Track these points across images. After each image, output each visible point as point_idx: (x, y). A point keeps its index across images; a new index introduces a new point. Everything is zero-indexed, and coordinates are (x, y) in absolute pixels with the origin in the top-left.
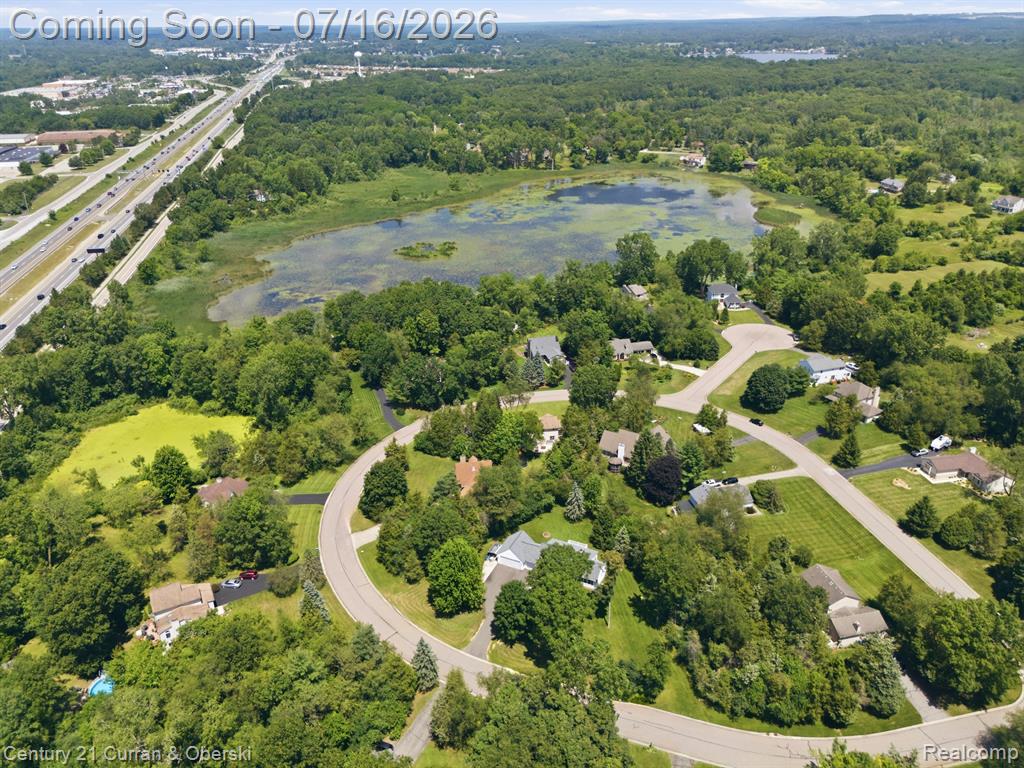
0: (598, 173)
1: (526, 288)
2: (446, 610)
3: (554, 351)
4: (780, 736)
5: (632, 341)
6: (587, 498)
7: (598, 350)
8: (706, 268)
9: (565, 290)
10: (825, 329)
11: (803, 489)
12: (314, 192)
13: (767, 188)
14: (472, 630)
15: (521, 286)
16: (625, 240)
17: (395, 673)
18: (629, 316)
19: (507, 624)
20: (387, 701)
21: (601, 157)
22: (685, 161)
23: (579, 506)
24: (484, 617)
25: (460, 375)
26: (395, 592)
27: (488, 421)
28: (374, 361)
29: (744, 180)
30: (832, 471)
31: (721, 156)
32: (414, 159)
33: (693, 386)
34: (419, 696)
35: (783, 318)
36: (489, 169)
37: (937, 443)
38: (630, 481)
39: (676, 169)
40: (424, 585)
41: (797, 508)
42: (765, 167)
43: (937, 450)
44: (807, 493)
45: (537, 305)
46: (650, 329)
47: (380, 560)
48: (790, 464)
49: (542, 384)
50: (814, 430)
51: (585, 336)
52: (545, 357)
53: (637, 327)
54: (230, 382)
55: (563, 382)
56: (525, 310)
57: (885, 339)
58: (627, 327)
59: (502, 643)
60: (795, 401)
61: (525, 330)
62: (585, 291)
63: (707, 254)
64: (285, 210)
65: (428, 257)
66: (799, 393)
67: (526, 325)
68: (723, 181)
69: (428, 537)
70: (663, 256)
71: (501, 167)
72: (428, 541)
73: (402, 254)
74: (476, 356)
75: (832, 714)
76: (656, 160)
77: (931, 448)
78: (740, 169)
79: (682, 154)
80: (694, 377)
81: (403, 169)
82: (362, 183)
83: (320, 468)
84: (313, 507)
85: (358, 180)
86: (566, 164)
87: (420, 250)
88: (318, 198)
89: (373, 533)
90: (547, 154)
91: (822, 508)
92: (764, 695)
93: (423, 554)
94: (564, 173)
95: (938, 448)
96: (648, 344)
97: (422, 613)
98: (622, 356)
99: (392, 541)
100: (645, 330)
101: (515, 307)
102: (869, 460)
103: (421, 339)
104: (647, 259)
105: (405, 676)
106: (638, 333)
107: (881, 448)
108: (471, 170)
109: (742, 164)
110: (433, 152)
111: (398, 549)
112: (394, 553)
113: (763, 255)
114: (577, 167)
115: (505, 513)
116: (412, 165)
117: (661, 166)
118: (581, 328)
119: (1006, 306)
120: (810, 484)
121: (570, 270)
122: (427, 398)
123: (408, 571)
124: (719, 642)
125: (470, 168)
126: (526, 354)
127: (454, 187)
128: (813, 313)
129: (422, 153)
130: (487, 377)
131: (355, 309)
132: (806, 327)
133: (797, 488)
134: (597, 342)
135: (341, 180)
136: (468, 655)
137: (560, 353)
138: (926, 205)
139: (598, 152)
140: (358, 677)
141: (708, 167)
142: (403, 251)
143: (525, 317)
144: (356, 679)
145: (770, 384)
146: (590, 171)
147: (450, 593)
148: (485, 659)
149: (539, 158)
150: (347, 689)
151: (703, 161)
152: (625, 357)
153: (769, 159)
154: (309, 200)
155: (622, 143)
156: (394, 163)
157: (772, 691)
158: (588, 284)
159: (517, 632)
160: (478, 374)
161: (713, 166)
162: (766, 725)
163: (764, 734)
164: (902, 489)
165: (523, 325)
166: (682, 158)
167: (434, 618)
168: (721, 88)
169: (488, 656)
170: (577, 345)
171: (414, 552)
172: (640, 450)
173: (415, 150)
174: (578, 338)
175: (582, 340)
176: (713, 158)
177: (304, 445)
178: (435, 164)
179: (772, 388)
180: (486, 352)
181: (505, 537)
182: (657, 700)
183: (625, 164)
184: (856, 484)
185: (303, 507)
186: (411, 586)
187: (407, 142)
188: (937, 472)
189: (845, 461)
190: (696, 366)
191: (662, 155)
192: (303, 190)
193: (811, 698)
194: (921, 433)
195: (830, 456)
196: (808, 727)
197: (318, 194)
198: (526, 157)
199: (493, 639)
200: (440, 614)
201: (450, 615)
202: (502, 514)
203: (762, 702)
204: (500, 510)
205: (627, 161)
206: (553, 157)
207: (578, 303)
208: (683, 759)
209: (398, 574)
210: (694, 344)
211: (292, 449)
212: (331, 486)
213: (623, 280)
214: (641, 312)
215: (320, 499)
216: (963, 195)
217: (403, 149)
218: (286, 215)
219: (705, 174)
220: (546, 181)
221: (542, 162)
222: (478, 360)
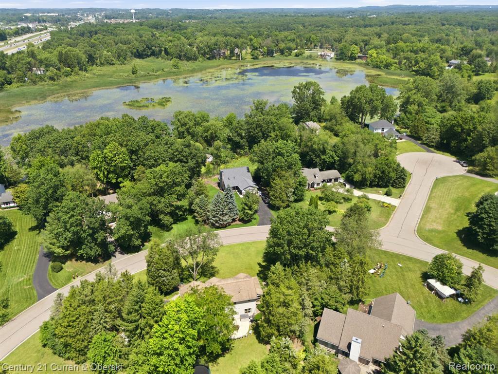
0: (269, 62)
1: (220, 124)
3: (247, 183)
5: (320, 170)
7: (292, 181)
9: (254, 125)
12: (77, 69)
13: (377, 67)
15: (215, 121)
16: (299, 88)
18: (315, 146)
21: (270, 53)
22: (321, 55)
25: (132, 219)
29: (360, 64)
31: (344, 50)
32: (153, 54)
36: (200, 59)
39: (316, 59)
42: (375, 55)
45: (229, 140)
46: (337, 158)
49: (234, 220)
51: (277, 167)
52: (237, 188)
53: (323, 157)
55: (256, 216)
56: (218, 143)
58: (313, 157)
61: (219, 160)
62: (271, 126)
63: (369, 96)
64: (52, 79)
65: (147, 107)
67: (219, 156)
68: (346, 65)
70: (328, 101)
71: (209, 59)
73: (128, 105)
74: (160, 192)
76: (303, 55)
78: (355, 59)
79: (319, 52)
80: (391, 208)
81: (145, 59)
82: (116, 66)
85: (113, 64)
86: (249, 57)
87: (144, 103)
88: (80, 72)
90: (237, 51)
94: (248, 62)
96: (334, 173)
98: (313, 184)
100: (331, 160)
101: (209, 142)
103: (109, 172)
104: (316, 103)
106: (324, 161)
108: (189, 59)
109: (357, 56)
110: (165, 49)
113: (409, 98)
114: (255, 58)
116: (152, 58)
117: (307, 58)
118: (273, 158)
121: (257, 109)
122: (91, 248)
125: (188, 57)
126: (219, 185)
127: (175, 66)
129: (157, 49)
130: (172, 214)
134: (291, 172)
137: (252, 184)
138: (486, 74)
139: (268, 50)
141: (335, 58)
142: (131, 103)
143: (218, 149)
146: (264, 61)
149: (232, 52)
151: (333, 55)
152: (316, 186)
153: (376, 50)
154: (73, 73)
155: (282, 46)
156: (140, 55)
158: (274, 120)
160: (162, 212)
161: (339, 57)
165: (217, 157)
166: (319, 54)
168: (332, 25)
170: (269, 175)
173: (153, 48)
174: (270, 169)
175: (274, 171)
176: (339, 52)
178: (166, 57)
183: (285, 58)
187: (148, 43)
190: (388, 194)
191: (307, 53)
192: (69, 67)
197: (81, 69)
198: (224, 53)
205: (286, 56)
206: (241, 52)
207: (265, 136)
210: (383, 172)
213: (300, 117)
214: (326, 142)
217: (145, 46)
218: (52, 82)
219: (333, 62)
220: (237, 65)
221: (234, 56)
222: (162, 196)
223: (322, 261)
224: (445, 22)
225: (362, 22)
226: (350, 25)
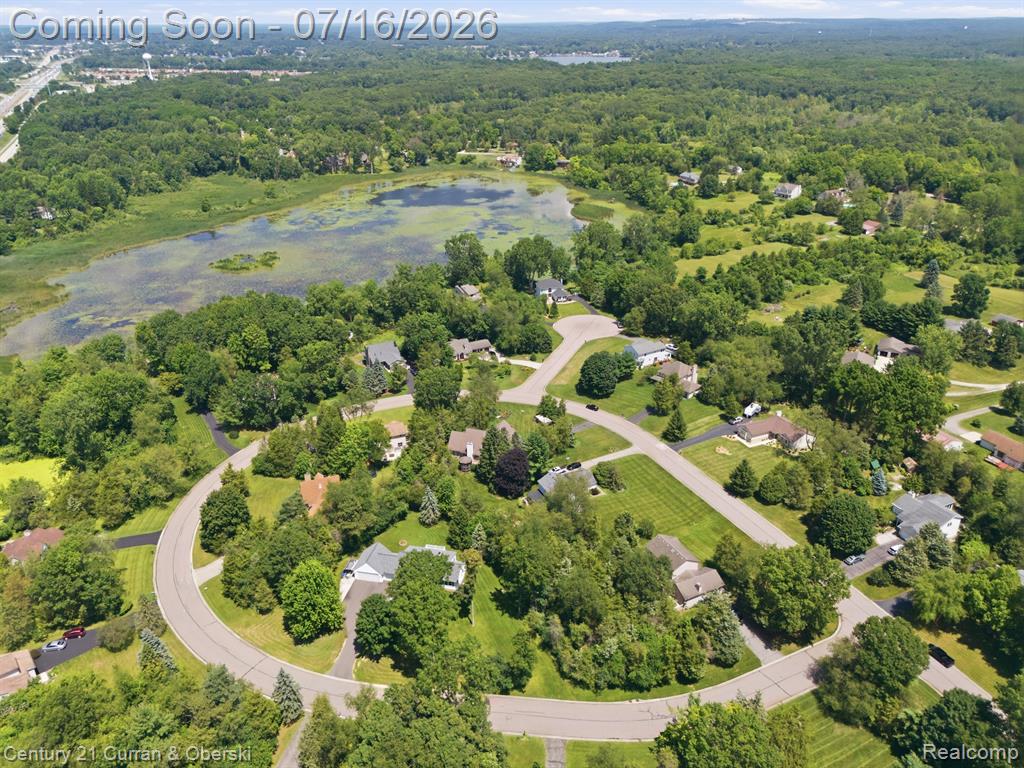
0: (418, 176)
1: (358, 295)
2: (305, 636)
3: (394, 357)
4: (641, 701)
5: (470, 340)
6: (441, 500)
7: (438, 352)
8: (532, 265)
9: (398, 294)
10: (645, 314)
11: (640, 466)
12: (110, 206)
13: (580, 185)
14: (334, 652)
15: (353, 294)
16: (453, 242)
17: (255, 711)
18: (465, 316)
19: (370, 640)
20: (249, 742)
21: (420, 160)
22: (502, 162)
23: (433, 510)
24: (346, 637)
25: (295, 390)
26: (248, 625)
27: (332, 435)
28: (199, 383)
29: (559, 178)
30: (663, 446)
31: (535, 155)
32: (222, 167)
33: (532, 379)
34: (283, 730)
35: (607, 308)
36: (306, 175)
37: (749, 411)
38: (481, 478)
39: (493, 169)
40: (279, 613)
41: (636, 484)
42: (577, 165)
43: (750, 417)
44: (643, 469)
45: (370, 311)
46: (487, 327)
47: (227, 595)
48: (627, 444)
49: (384, 391)
50: (644, 410)
51: (423, 339)
52: (385, 363)
53: (473, 327)
54: (29, 423)
55: (405, 387)
56: (359, 317)
57: (698, 320)
58: (464, 327)
59: (367, 660)
60: (624, 384)
61: (361, 336)
62: (418, 294)
63: (533, 252)
64: (77, 227)
65: (247, 269)
66: (627, 377)
67: (361, 332)
68: (539, 180)
69: (278, 563)
70: (491, 256)
71: (318, 172)
72: (279, 567)
73: (217, 267)
74: (311, 369)
75: (685, 672)
76: (474, 161)
77: (744, 415)
78: (554, 168)
79: (497, 155)
80: (531, 371)
81: (210, 178)
82: (165, 194)
83: (148, 505)
84: (144, 548)
85: (161, 191)
86: (385, 168)
87: (238, 263)
88: (116, 212)
89: (216, 567)
90: (364, 157)
91: (658, 481)
92: (623, 666)
93: (274, 581)
94: (385, 176)
95: (751, 414)
96: (485, 342)
97: (279, 643)
98: (462, 355)
99: (238, 572)
100: (481, 329)
101: (347, 315)
102: (694, 432)
103: (248, 355)
104: (476, 259)
105: (266, 712)
106: (475, 331)
107: (703, 420)
108: (286, 176)
109: (555, 162)
110: (243, 160)
111: (245, 581)
112: (242, 585)
113: (583, 249)
114: (397, 170)
115: (357, 527)
116: (221, 174)
117: (480, 167)
118: (418, 332)
119: (794, 282)
120: (645, 460)
121: (401, 273)
122: (262, 417)
123: (259, 602)
124: (579, 622)
125: (285, 174)
126: (365, 362)
127: (270, 194)
128: (632, 301)
129: (231, 160)
130: (325, 389)
131: (171, 329)
132: (628, 315)
133: (635, 466)
134: (436, 343)
135: (140, 192)
136: (333, 678)
137: (400, 358)
138: (721, 195)
139: (416, 154)
140: (213, 723)
141: (525, 167)
142: (221, 264)
143: (359, 324)
144: (211, 726)
145: (601, 371)
146: (411, 173)
147: (308, 617)
148: (352, 679)
149: (357, 162)
150: (203, 738)
151: (519, 161)
152: (465, 357)
154: (106, 214)
155: (440, 145)
156: (201, 171)
157: (630, 660)
158: (421, 287)
159: (382, 645)
160: (316, 387)
161: (529, 165)
162: (629, 693)
163: (627, 702)
164: (724, 455)
165: (358, 332)
166: (499, 159)
167: (293, 646)
168: (529, 89)
169: (354, 676)
170: (416, 348)
171: (264, 581)
172: (488, 446)
173: (223, 158)
174: (417, 342)
175: (421, 343)
176: (528, 157)
177: (127, 482)
178: (246, 172)
179: (603, 375)
180: (322, 363)
181: (361, 552)
182: (526, 689)
183: (445, 165)
184: (686, 455)
185: (132, 550)
186: (264, 617)
187: (212, 150)
188: (753, 436)
189: (673, 436)
190: (533, 359)
191: (480, 156)
192: (96, 205)
193: (665, 660)
194: (736, 403)
195: (660, 433)
196: (665, 687)
197: (116, 207)
198: (344, 161)
199: (358, 657)
200: (299, 641)
201: (310, 640)
202: (355, 528)
203: (623, 674)
204: (353, 525)
205: (446, 163)
206: (371, 160)
207: (413, 306)
208: (556, 741)
209: (248, 606)
210: (528, 339)
211: (112, 488)
212: (163, 523)
213: (455, 280)
214: (476, 311)
215: (152, 538)
216: (750, 185)
217: (209, 156)
218: (79, 233)
219: (522, 173)
220: (366, 185)
221: (361, 166)
222: (314, 372)
223: (454, 405)
224: (718, 82)
225: (582, 82)
226: (560, 87)
